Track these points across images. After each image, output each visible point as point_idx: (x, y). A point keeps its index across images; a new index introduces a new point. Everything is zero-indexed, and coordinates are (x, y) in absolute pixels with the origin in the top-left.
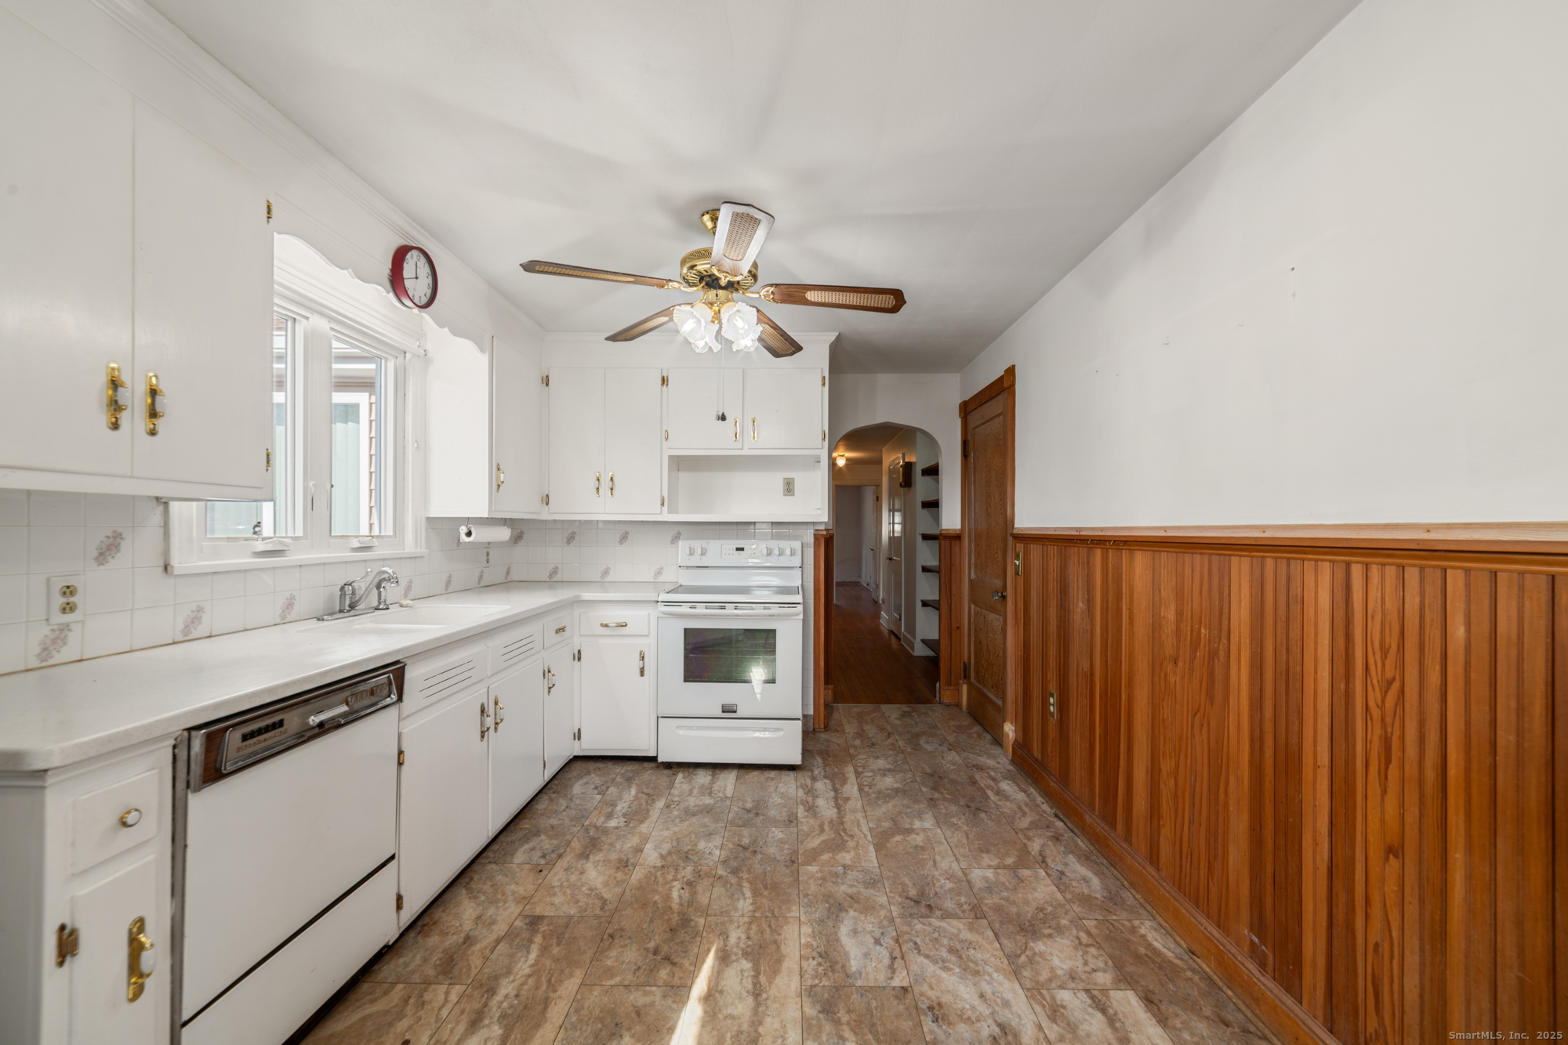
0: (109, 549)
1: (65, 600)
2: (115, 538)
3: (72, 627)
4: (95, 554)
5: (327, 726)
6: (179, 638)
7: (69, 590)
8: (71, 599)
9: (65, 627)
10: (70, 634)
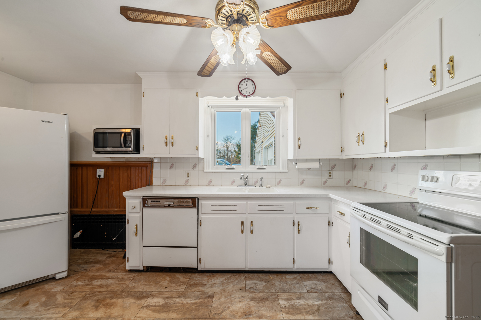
0: (195, 167)
1: (187, 175)
2: (195, 165)
3: (189, 180)
4: (192, 168)
5: (171, 206)
6: (207, 185)
7: (188, 174)
8: (188, 175)
9: (188, 180)
10: (189, 181)
